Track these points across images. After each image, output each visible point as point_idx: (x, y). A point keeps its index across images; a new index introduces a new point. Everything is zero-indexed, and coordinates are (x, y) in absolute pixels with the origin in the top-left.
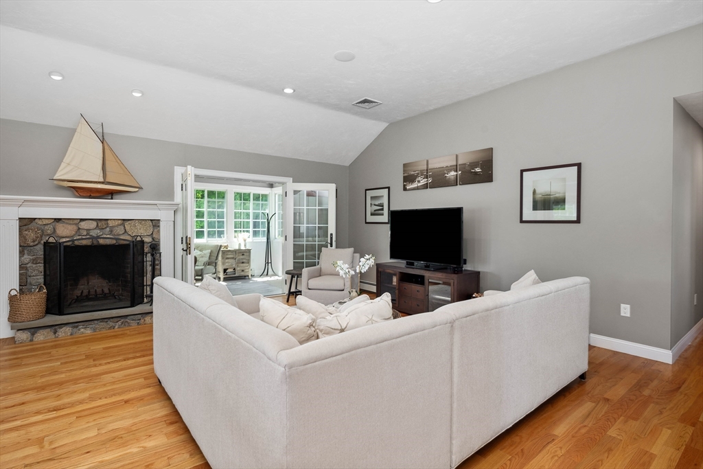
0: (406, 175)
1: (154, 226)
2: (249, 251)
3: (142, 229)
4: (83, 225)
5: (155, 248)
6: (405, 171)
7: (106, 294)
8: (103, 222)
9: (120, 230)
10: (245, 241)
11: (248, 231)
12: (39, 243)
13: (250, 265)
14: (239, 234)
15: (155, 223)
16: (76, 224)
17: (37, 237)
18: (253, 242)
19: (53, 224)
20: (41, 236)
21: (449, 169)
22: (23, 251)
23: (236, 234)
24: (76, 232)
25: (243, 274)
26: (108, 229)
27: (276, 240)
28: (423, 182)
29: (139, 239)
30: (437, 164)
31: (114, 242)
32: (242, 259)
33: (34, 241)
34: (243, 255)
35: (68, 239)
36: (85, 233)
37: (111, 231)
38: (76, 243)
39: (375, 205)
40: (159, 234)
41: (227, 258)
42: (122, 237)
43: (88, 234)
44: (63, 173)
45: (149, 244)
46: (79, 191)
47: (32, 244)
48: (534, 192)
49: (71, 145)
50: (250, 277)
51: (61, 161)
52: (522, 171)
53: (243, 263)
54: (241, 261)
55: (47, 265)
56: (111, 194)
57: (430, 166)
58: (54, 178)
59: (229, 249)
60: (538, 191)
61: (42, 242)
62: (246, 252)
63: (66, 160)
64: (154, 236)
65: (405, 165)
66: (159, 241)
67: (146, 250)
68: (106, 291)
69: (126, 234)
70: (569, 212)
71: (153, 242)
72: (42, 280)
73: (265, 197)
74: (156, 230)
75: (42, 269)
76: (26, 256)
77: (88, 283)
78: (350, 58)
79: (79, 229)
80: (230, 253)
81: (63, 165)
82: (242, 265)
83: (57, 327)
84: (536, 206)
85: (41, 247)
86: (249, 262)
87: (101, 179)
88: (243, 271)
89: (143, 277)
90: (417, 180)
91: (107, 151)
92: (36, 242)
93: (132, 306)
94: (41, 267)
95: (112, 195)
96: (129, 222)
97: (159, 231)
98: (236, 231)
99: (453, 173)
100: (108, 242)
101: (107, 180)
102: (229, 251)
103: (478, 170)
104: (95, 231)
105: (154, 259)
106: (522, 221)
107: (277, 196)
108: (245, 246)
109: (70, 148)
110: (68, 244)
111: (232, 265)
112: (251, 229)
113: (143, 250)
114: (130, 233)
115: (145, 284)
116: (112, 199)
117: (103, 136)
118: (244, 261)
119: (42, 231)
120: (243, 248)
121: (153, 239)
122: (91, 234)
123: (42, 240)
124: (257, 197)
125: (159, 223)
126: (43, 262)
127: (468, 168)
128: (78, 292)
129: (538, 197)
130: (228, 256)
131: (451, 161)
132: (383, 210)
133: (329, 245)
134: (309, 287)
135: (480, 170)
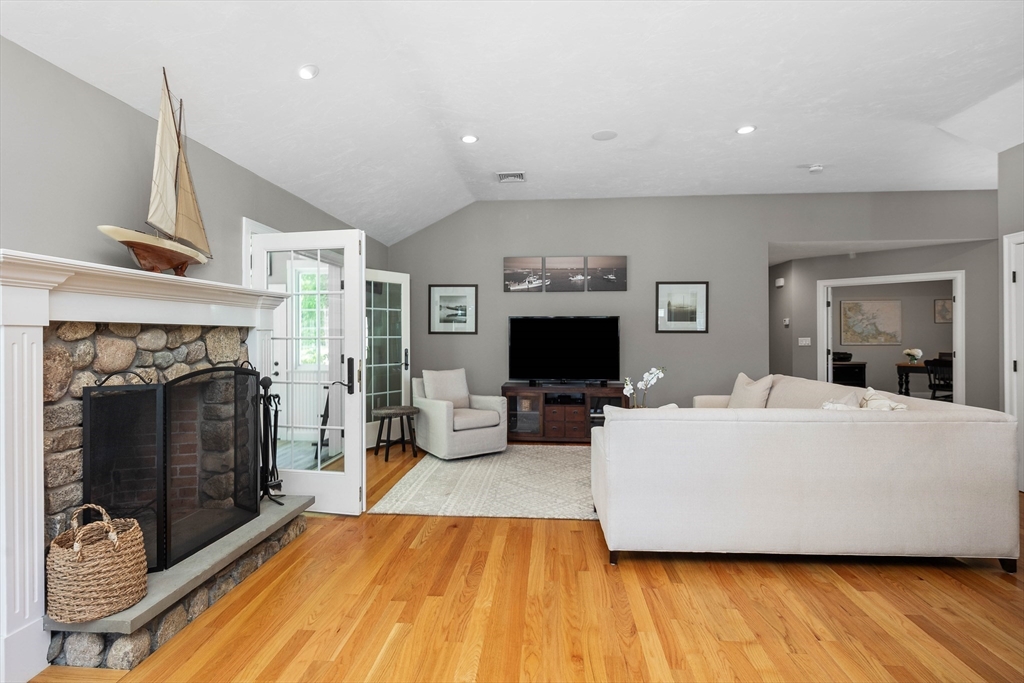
0: (508, 272)
1: (241, 341)
3: (228, 348)
6: (506, 267)
8: (176, 334)
15: (243, 335)
16: (133, 338)
19: (94, 338)
21: (576, 272)
24: (134, 359)
28: (536, 283)
30: (557, 263)
33: (62, 388)
36: (150, 360)
39: (448, 308)
42: (200, 367)
47: (58, 395)
48: (669, 304)
52: (658, 284)
57: (548, 266)
58: (149, 219)
60: (673, 303)
65: (506, 260)
70: (700, 324)
72: (75, 496)
74: (243, 349)
78: (611, 136)
79: (139, 349)
83: (190, 597)
84: (670, 317)
87: (173, 231)
90: (527, 280)
94: (73, 459)
96: (213, 334)
99: (580, 278)
103: (611, 277)
106: (658, 331)
114: (212, 356)
125: (247, 336)
126: (76, 442)
127: (598, 274)
129: (673, 308)
131: (578, 264)
132: (465, 315)
133: (403, 367)
134: (456, 428)
135: (613, 278)
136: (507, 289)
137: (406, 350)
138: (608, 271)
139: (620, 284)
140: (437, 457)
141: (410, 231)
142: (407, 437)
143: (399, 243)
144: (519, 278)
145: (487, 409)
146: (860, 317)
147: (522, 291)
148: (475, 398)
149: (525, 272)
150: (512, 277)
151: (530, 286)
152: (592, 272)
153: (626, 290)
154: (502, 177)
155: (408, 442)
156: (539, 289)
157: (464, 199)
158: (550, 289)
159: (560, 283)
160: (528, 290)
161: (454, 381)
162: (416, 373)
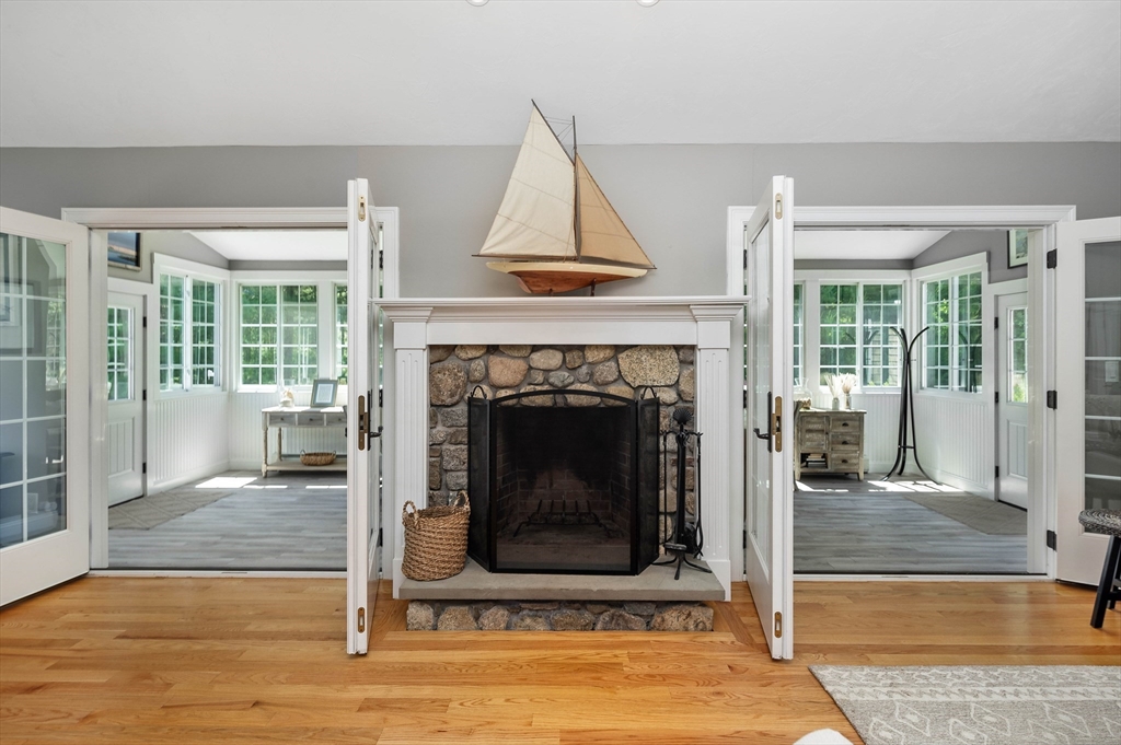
1: (681, 362)
2: (859, 417)
3: (655, 370)
4: (538, 359)
5: (685, 417)
7: (581, 514)
8: (576, 354)
9: (607, 371)
10: (847, 392)
11: (852, 371)
12: (462, 398)
13: (861, 450)
14: (834, 377)
15: (685, 354)
16: (526, 358)
17: (457, 387)
18: (864, 395)
19: (485, 357)
20: (465, 385)
22: (435, 415)
23: (826, 376)
24: (525, 376)
25: (844, 468)
26: (584, 369)
27: (921, 393)
29: (649, 395)
31: (597, 400)
32: (842, 434)
33: (452, 396)
34: (845, 425)
35: (510, 392)
36: (540, 379)
37: (591, 375)
38: (525, 401)
40: (694, 383)
41: (809, 431)
42: (612, 390)
43: (546, 381)
44: (500, 241)
45: (672, 410)
46: (531, 280)
47: (449, 401)
49: (514, 175)
50: (862, 476)
51: (495, 213)
53: (845, 443)
54: (841, 439)
55: (473, 447)
56: (590, 285)
58: (482, 252)
59: (812, 409)
61: (466, 398)
62: (851, 419)
63: (504, 210)
64: (682, 387)
66: (693, 401)
67: (664, 423)
68: (583, 503)
69: (621, 381)
71: (681, 404)
72: (464, 481)
73: (892, 293)
74: (686, 372)
75: (464, 456)
76: (440, 428)
77: (551, 485)
79: (530, 368)
80: (815, 420)
81: (498, 221)
82: (842, 447)
83: (480, 606)
85: (462, 408)
86: (858, 442)
87: (572, 252)
88: (844, 461)
89: (657, 489)
91: (584, 185)
92: (457, 398)
93: (634, 569)
94: (462, 451)
95: (593, 289)
96: (628, 352)
97: (693, 376)
98: (823, 370)
100: (585, 401)
101: (583, 253)
102: (815, 414)
104: (559, 373)
105: (684, 449)
107: (925, 287)
108: (848, 404)
109: (511, 182)
110: (511, 402)
111: (820, 445)
112: (858, 367)
113: (658, 423)
114: (629, 380)
115: (662, 509)
116: (592, 295)
117: (575, 148)
118: (848, 438)
119: (468, 373)
120: (842, 408)
121: (679, 395)
122: (551, 380)
123: (466, 392)
124: (872, 293)
125: (694, 354)
126: (466, 440)
128: (533, 502)
130: (811, 427)
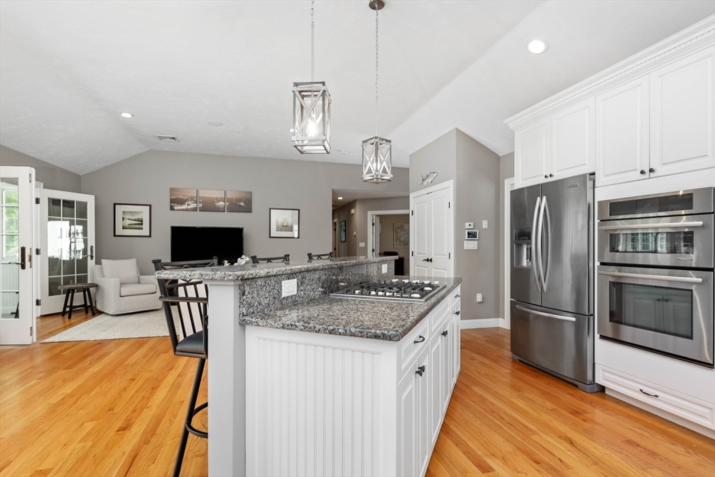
0: (173, 197)
6: (171, 195)
21: (219, 200)
28: (193, 206)
30: (208, 194)
39: (129, 219)
48: (277, 221)
52: (270, 209)
57: (200, 195)
60: (279, 221)
65: (172, 190)
70: (295, 233)
84: (278, 229)
90: (187, 203)
99: (222, 203)
103: (242, 204)
106: (270, 237)
127: (234, 201)
129: (279, 224)
131: (220, 195)
132: (142, 224)
133: (89, 258)
134: (122, 295)
135: (244, 205)
136: (172, 208)
137: (92, 247)
138: (241, 200)
139: (247, 209)
140: (108, 314)
141: (98, 166)
142: (88, 304)
143: (88, 174)
144: (181, 202)
145: (149, 283)
146: (403, 233)
147: (183, 210)
148: (142, 277)
149: (185, 198)
150: (175, 201)
151: (189, 207)
152: (230, 200)
153: (251, 212)
154: (161, 138)
155: (89, 306)
156: (195, 210)
157: (137, 149)
158: (202, 210)
159: (208, 207)
160: (187, 210)
161: (128, 267)
162: (98, 262)
